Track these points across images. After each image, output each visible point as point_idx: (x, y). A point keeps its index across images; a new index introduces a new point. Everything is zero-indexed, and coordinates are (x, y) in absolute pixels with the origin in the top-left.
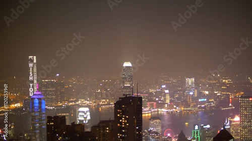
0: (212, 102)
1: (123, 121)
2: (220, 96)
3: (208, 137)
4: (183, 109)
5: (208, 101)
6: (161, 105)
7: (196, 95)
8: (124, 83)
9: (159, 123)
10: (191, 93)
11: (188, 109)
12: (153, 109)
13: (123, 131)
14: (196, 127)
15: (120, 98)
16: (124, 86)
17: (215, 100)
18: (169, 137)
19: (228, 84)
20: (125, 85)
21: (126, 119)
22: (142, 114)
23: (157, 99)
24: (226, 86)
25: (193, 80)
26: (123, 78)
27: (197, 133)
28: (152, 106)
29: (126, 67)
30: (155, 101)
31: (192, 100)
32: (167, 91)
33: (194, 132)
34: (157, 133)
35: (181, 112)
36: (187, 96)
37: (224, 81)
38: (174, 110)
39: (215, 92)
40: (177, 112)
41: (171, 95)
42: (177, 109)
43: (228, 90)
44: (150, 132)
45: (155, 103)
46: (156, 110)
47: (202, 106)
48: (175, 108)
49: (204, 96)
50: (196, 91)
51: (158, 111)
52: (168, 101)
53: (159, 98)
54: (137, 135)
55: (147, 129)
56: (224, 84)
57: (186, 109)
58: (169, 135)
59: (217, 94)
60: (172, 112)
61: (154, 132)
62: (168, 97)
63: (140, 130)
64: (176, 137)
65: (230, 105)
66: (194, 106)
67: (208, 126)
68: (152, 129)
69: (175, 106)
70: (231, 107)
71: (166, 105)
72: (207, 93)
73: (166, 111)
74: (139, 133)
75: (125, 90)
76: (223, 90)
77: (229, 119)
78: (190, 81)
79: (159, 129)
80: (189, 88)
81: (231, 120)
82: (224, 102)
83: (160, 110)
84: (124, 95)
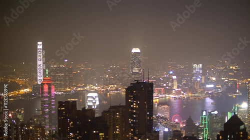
0: (220, 88)
1: (135, 106)
2: (228, 82)
3: (216, 123)
4: (190, 95)
5: (215, 88)
6: (169, 91)
7: (203, 82)
8: (132, 68)
9: (167, 108)
10: (199, 79)
11: (196, 95)
12: (161, 94)
13: (135, 116)
14: (204, 113)
15: (131, 84)
16: (132, 72)
17: (222, 86)
18: (177, 123)
19: (235, 70)
20: (134, 71)
21: (137, 104)
22: (153, 99)
23: (165, 85)
24: (233, 72)
25: (201, 66)
26: (132, 64)
27: (205, 119)
28: (160, 92)
29: (135, 53)
30: (163, 87)
31: (199, 87)
32: (174, 77)
33: (202, 118)
34: (166, 119)
35: (188, 98)
36: (194, 83)
37: (231, 67)
38: (182, 95)
39: (223, 79)
40: (184, 98)
41: (179, 81)
42: (185, 95)
43: (235, 76)
44: (158, 117)
45: (162, 89)
46: (164, 95)
47: (210, 92)
48: (183, 94)
49: (212, 82)
50: (203, 77)
51: (166, 97)
52: (175, 87)
53: (166, 83)
54: (148, 120)
55: (155, 115)
56: (232, 71)
57: (193, 95)
58: (177, 120)
59: (224, 80)
60: (179, 98)
61: (162, 117)
62: (175, 83)
63: (151, 115)
64: (183, 123)
65: (237, 91)
66: (202, 92)
67: (216, 112)
68: (160, 115)
69: (182, 92)
70: (238, 93)
71: (174, 91)
72: (214, 79)
73: (174, 96)
74: (150, 118)
75: (133, 76)
76: (231, 77)
77: (236, 106)
78: (198, 67)
79: (167, 115)
80: (196, 74)
81: (239, 106)
82: (232, 90)
83: (167, 95)
84: (135, 80)
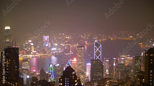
0: (60, 50)
1: (7, 63)
2: (64, 46)
3: (58, 71)
4: (42, 55)
5: (57, 50)
6: (29, 53)
7: (50, 46)
8: (5, 39)
9: (28, 63)
10: (47, 45)
11: (46, 55)
12: (24, 55)
13: (7, 69)
14: (51, 66)
15: (4, 49)
16: (5, 41)
17: (61, 49)
18: (34, 72)
19: (69, 39)
20: (6, 41)
21: (9, 61)
22: (19, 58)
23: (26, 49)
24: (68, 40)
25: (48, 37)
26: (5, 36)
27: (51, 69)
28: (23, 53)
29: (7, 29)
30: (25, 50)
31: (48, 49)
32: (32, 44)
33: (50, 68)
34: (27, 70)
35: (41, 56)
36: (44, 47)
37: (66, 37)
38: (37, 55)
39: (61, 44)
40: (38, 56)
41: (35, 46)
42: (39, 55)
43: (69, 43)
44: (23, 69)
45: (25, 52)
46: (26, 56)
47: (54, 53)
48: (38, 54)
49: (55, 47)
50: (50, 44)
51: (27, 56)
52: (33, 50)
53: (27, 48)
54: (16, 71)
55: (21, 68)
56: (67, 39)
57: (44, 55)
58: (34, 71)
59: (62, 45)
60: (35, 57)
61: (25, 69)
62: (33, 48)
63: (18, 68)
64: (38, 72)
65: (71, 52)
66: (49, 53)
67: (58, 65)
68: (24, 67)
69: (37, 53)
70: (71, 53)
71: (32, 52)
72: (56, 45)
73: (32, 56)
74: (17, 70)
75: (6, 44)
76: (66, 43)
77: (70, 60)
78: (46, 38)
79: (28, 67)
80: (45, 42)
81: (72, 60)
82: (67, 51)
83: (28, 56)
84: (7, 47)
